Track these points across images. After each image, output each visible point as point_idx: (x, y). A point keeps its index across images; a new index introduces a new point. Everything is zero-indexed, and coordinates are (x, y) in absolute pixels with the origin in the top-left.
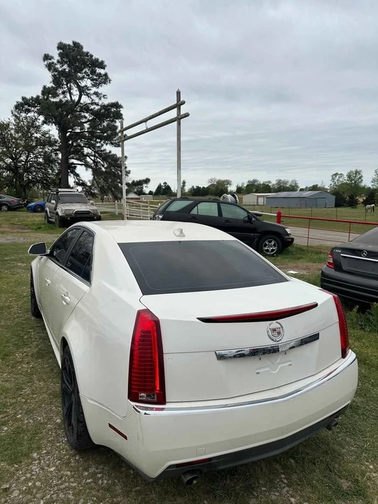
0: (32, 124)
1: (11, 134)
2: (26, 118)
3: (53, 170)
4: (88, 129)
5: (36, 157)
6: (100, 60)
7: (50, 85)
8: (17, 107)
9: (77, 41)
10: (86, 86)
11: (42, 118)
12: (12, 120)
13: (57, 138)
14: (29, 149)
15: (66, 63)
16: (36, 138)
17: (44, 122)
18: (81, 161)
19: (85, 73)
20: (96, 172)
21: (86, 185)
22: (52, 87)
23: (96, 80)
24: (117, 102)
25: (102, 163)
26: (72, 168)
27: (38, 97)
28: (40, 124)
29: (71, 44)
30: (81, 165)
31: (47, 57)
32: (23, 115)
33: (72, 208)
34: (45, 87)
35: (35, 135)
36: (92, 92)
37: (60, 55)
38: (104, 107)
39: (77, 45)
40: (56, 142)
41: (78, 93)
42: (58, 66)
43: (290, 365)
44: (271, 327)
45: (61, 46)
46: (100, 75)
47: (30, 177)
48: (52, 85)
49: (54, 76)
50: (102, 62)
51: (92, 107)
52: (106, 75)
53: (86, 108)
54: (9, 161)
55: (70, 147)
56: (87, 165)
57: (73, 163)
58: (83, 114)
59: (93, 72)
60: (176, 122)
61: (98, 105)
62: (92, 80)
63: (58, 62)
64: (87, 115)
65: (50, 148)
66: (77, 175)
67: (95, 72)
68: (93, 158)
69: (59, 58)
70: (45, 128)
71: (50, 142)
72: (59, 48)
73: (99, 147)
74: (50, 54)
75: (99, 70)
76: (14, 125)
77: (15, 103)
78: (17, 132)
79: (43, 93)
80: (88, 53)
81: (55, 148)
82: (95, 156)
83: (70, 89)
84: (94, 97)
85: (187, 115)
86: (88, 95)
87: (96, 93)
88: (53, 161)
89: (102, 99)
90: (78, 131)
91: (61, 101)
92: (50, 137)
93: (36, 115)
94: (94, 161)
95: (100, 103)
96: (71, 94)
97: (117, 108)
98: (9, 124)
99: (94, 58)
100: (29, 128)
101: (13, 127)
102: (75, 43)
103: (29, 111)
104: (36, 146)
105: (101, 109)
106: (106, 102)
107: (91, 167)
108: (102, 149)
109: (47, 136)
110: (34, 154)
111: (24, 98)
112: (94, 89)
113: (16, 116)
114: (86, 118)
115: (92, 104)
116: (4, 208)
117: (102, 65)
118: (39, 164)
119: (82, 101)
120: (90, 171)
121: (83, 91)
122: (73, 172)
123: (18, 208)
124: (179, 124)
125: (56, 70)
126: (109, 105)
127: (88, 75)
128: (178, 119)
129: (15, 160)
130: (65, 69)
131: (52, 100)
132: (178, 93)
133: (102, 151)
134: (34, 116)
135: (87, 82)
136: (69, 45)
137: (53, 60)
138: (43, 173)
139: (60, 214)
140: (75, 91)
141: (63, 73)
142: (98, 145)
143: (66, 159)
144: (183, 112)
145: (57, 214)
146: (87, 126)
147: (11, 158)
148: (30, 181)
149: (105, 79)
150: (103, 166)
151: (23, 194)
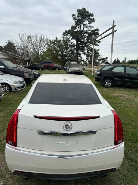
0: (68, 40)
1: (62, 44)
2: (66, 38)
3: (74, 56)
4: (86, 40)
5: (69, 51)
6: (92, 14)
7: (74, 25)
8: (63, 34)
9: (84, 8)
10: (86, 24)
11: (71, 37)
12: (62, 39)
13: (76, 44)
14: (67, 48)
15: (80, 16)
16: (69, 44)
17: (72, 39)
18: (83, 52)
19: (86, 19)
20: (88, 56)
21: (84, 61)
22: (75, 26)
23: (90, 21)
24: (97, 29)
25: (90, 52)
26: (80, 55)
27: (70, 30)
28: (71, 39)
29: (82, 9)
30: (83, 53)
31: (73, 15)
32: (65, 37)
33: (74, 69)
34: (72, 26)
35: (69, 43)
36: (88, 26)
37: (78, 14)
38: (92, 31)
39: (84, 9)
40: (75, 45)
41: (83, 27)
42: (77, 18)
43: (77, 143)
44: (66, 124)
45: (79, 11)
46: (91, 19)
47: (67, 58)
48: (75, 25)
49: (76, 22)
50: (93, 14)
51: (88, 31)
52: (94, 19)
53: (86, 32)
54: (60, 53)
55: (80, 47)
56: (84, 54)
57: (80, 53)
58: (85, 34)
59: (89, 18)
60: (112, 34)
61: (90, 30)
62: (88, 21)
63: (77, 16)
64: (86, 35)
65: (73, 48)
66: (81, 57)
67: (90, 18)
68: (87, 50)
69: (78, 15)
70: (72, 41)
71: (73, 45)
72: (77, 11)
73: (89, 46)
74: (74, 14)
75: (91, 17)
76: (63, 41)
77: (63, 33)
78: (63, 43)
79: (72, 28)
80: (88, 11)
81: (75, 48)
82: (88, 50)
83: (80, 26)
84: (89, 28)
85: (116, 31)
86: (87, 27)
87: (90, 26)
88: (74, 53)
89: (92, 28)
90: (82, 41)
91: (77, 30)
92: (73, 44)
93: (69, 36)
94: (87, 52)
95: (91, 30)
96: (81, 27)
97: (97, 31)
98: (61, 40)
99: (89, 13)
100: (67, 41)
101: (62, 41)
102: (83, 8)
103: (67, 35)
104: (69, 47)
105: (91, 32)
106: (93, 29)
107: (86, 54)
108: (90, 47)
109: (73, 43)
110: (68, 50)
111: (66, 31)
112: (89, 25)
113: (63, 37)
114: (86, 36)
115: (88, 30)
116: (57, 69)
117: (92, 15)
118: (69, 54)
119: (84, 30)
120: (86, 55)
121: (85, 26)
122: (80, 56)
123: (61, 69)
124: (113, 35)
125: (76, 19)
126: (94, 30)
127: (87, 20)
128: (113, 33)
129: (62, 53)
130: (79, 19)
131: (75, 30)
132: (114, 22)
133: (90, 48)
134: (69, 37)
135: (87, 22)
136: (81, 10)
137: (75, 16)
138: (71, 57)
139: (70, 71)
140: (82, 26)
141: (79, 20)
142: (89, 45)
143: (78, 51)
144: (115, 30)
145: (69, 71)
146: (86, 39)
147: (61, 52)
148: (66, 60)
149: (93, 20)
150: (91, 53)
151: (64, 64)
